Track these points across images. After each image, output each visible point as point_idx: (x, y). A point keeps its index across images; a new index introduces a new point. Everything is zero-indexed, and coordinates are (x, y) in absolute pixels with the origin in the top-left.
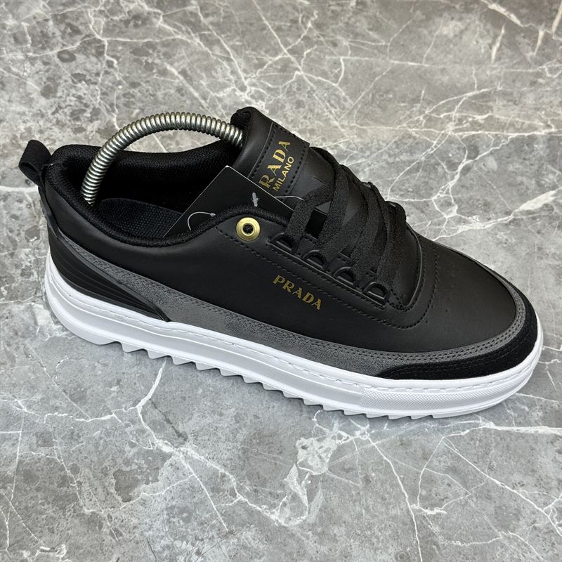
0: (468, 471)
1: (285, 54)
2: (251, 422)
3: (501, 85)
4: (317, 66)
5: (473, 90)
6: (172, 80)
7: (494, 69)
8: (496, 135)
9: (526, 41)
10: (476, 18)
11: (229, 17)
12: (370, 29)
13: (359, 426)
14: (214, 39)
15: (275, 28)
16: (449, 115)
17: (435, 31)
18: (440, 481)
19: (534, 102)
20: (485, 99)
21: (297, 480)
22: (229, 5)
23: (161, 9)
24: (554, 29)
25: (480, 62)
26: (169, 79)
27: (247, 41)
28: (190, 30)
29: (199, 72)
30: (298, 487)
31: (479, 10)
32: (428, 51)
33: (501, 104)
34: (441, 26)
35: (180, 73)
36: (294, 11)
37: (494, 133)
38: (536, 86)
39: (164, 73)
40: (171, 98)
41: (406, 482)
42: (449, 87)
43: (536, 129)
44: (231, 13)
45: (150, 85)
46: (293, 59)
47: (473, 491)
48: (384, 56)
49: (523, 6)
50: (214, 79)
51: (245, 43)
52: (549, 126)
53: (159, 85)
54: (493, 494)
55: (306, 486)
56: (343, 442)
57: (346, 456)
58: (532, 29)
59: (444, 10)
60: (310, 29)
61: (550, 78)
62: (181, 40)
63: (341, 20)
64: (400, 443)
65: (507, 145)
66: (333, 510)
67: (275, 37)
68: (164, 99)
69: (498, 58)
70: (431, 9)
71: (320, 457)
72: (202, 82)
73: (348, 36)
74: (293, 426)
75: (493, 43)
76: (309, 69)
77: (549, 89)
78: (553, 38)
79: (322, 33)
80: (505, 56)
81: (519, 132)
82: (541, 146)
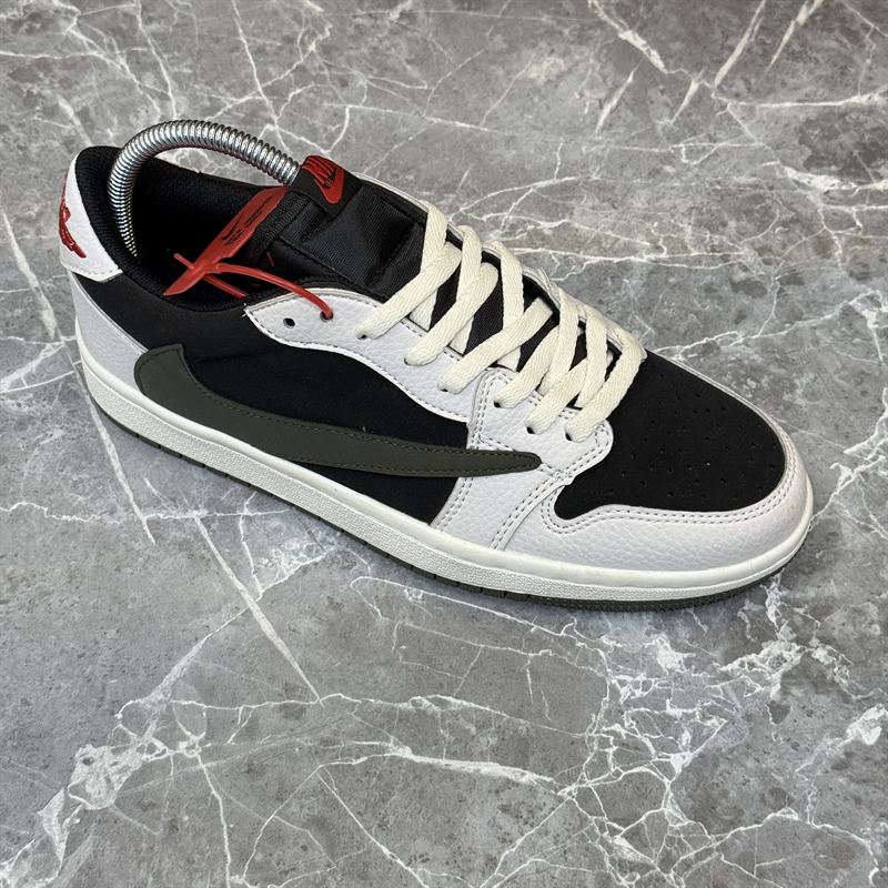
0: (343, 827)
1: (259, 94)
2: (14, 709)
3: (599, 172)
4: (304, 117)
5: (551, 177)
6: (62, 126)
7: (597, 143)
8: (566, 257)
9: (665, 97)
10: (592, 54)
11: (185, 25)
12: (409, 62)
13: (188, 733)
14: (150, 60)
15: (255, 49)
16: (497, 217)
17: (518, 71)
18: (291, 841)
19: (646, 205)
20: (565, 195)
21: (58, 816)
22: (191, 6)
23: (77, 6)
24: (718, 81)
25: (575, 130)
26: (57, 124)
27: (201, 69)
28: (114, 43)
29: (109, 113)
30: (56, 828)
31: (600, 39)
32: (495, 105)
33: (590, 204)
34: (530, 62)
35: (77, 114)
36: (293, 22)
37: (563, 253)
38: (658, 177)
39: (52, 111)
40: (50, 156)
41: (235, 837)
42: (511, 170)
43: (635, 252)
44: (191, 19)
45: (24, 132)
46: (268, 103)
47: (341, 862)
48: (418, 109)
49: (677, 38)
50: (129, 129)
51: (198, 71)
52: (658, 249)
53: (37, 132)
54: (372, 872)
55: (71, 828)
56: (154, 759)
57: (151, 783)
58: (681, 78)
59: (541, 36)
60: (312, 54)
61: (685, 165)
62: (96, 60)
63: (367, 43)
64: (247, 768)
65: (579, 275)
66: (100, 872)
67: (250, 65)
68: (39, 155)
69: (608, 126)
70: (521, 33)
71: (108, 780)
72: (109, 131)
73: (371, 70)
74: (80, 724)
75: (608, 98)
76: (290, 123)
77: (677, 184)
78: (713, 96)
79: (328, 62)
80: (621, 123)
81: (605, 256)
82: (634, 282)
